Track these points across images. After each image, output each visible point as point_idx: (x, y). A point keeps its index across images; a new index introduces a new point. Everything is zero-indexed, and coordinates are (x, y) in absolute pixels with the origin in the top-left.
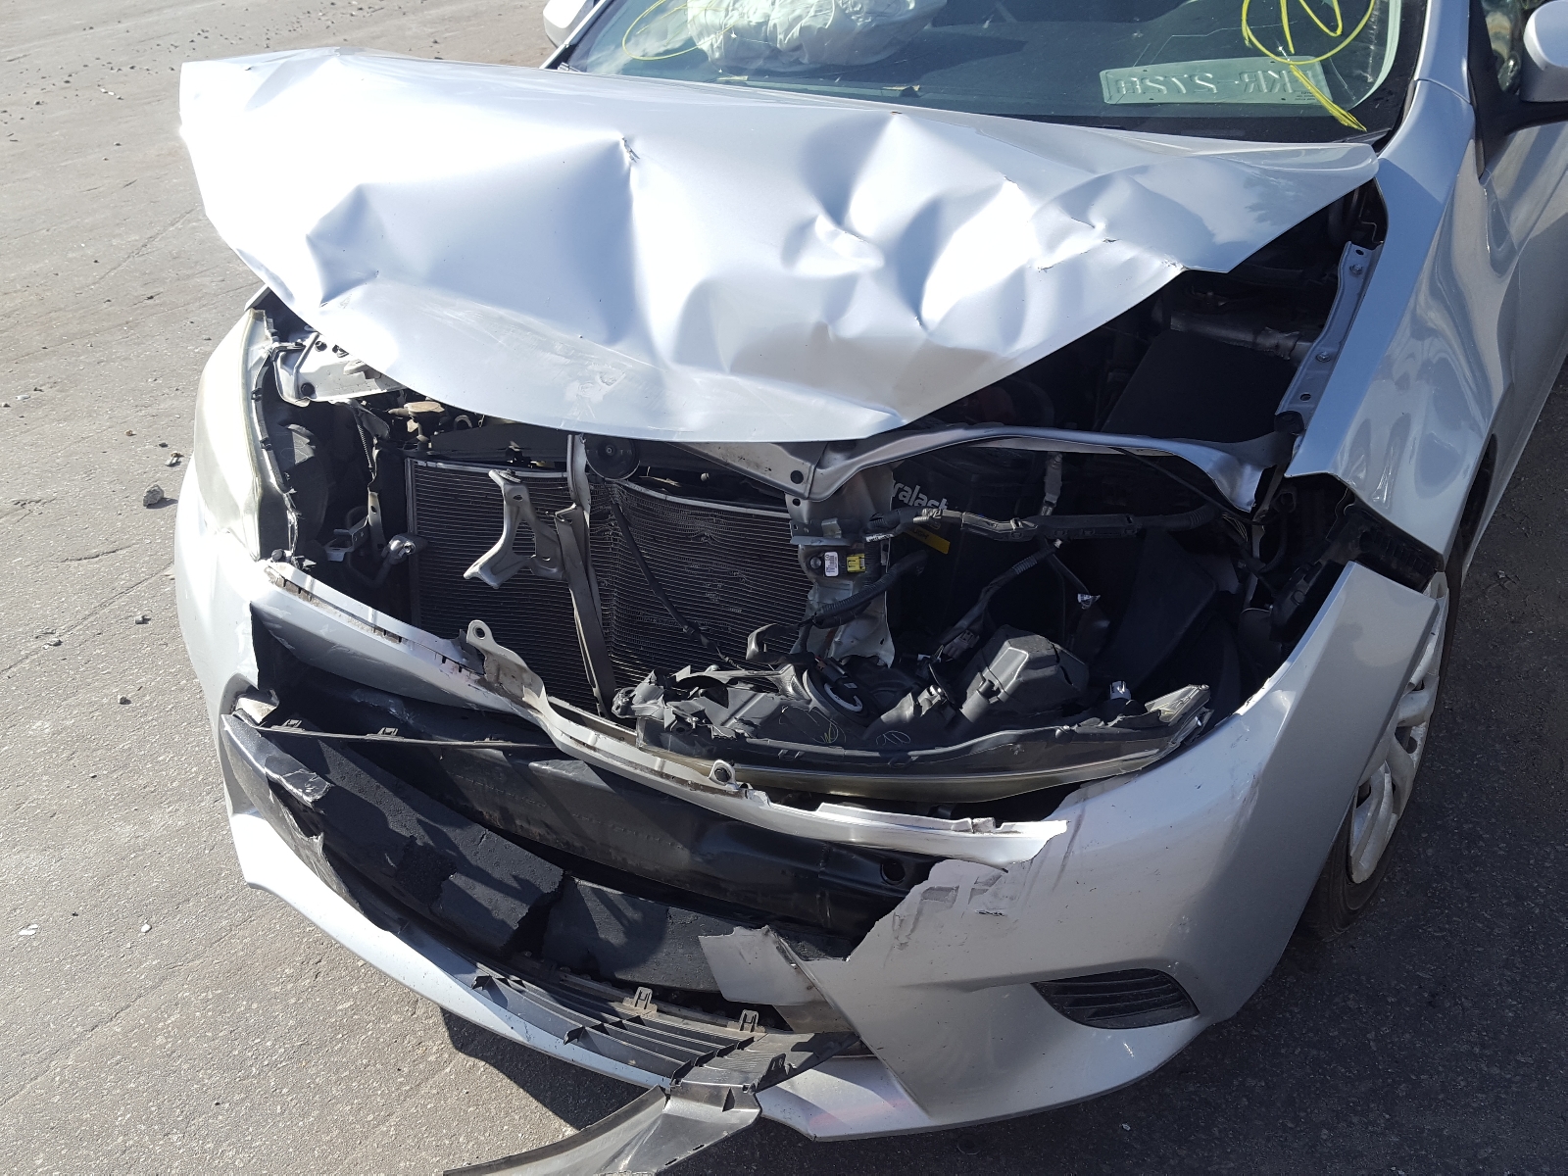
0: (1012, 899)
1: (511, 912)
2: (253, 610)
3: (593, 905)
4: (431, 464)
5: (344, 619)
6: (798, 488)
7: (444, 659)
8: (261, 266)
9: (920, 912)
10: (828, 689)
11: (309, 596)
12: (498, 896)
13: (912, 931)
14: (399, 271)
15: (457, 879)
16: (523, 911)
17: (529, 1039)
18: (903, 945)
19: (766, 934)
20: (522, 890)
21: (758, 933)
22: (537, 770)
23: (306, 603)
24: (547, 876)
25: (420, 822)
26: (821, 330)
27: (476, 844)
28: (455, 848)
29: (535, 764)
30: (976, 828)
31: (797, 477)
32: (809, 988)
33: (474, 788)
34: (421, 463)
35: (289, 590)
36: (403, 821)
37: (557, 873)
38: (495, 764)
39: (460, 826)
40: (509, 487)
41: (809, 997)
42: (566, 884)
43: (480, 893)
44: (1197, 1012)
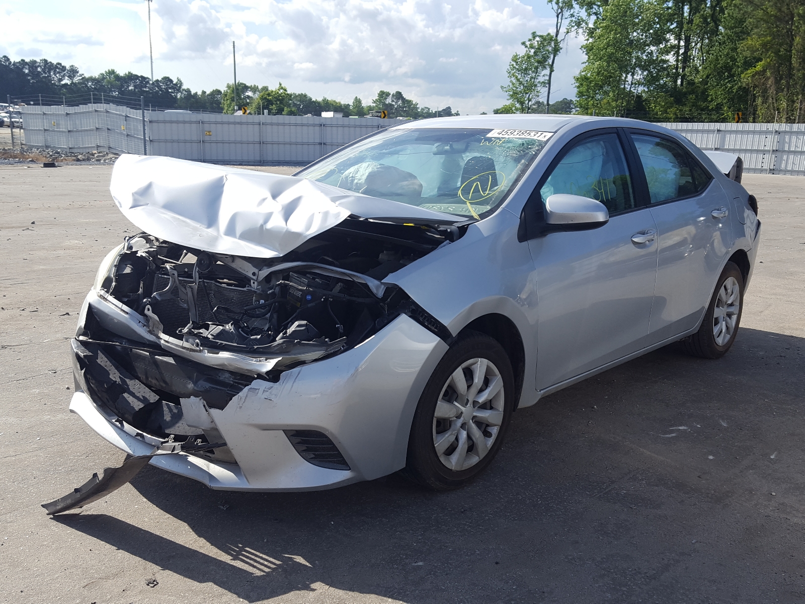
0: (275, 395)
1: (138, 405)
2: (89, 304)
3: (165, 409)
4: (163, 276)
5: (113, 307)
6: (255, 278)
7: (140, 322)
8: (117, 200)
9: (247, 396)
10: (240, 330)
11: (106, 299)
12: (135, 400)
13: (244, 402)
14: (154, 204)
15: (126, 395)
16: (141, 405)
17: (134, 452)
18: (241, 407)
19: (200, 400)
20: (144, 400)
21: (198, 399)
22: (157, 358)
23: (104, 302)
24: (153, 398)
25: (120, 377)
26: (262, 226)
27: (135, 385)
28: (128, 386)
29: (157, 357)
30: (260, 361)
31: (254, 274)
32: (212, 422)
33: (139, 367)
34: (160, 276)
35: (101, 298)
36: (115, 376)
37: (157, 397)
38: (147, 358)
39: (131, 379)
40: (171, 270)
41: (212, 425)
42: (159, 402)
43: (130, 399)
44: (350, 469)
